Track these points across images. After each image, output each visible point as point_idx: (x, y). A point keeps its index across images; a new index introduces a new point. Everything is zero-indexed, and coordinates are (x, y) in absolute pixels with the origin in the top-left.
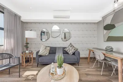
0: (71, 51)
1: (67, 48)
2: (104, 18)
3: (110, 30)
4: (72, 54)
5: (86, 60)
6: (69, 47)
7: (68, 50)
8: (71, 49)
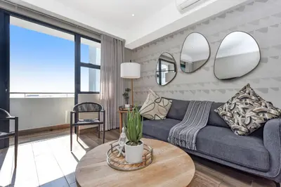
1: (226, 105)
6: (235, 101)
7: (229, 114)
8: (242, 111)
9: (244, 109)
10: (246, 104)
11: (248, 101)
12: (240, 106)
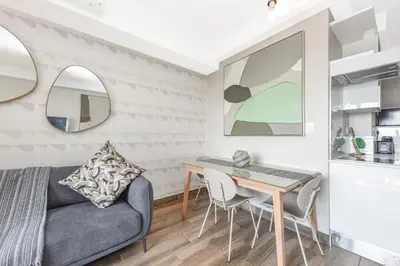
0: (103, 186)
1: (84, 172)
2: (226, 65)
3: (240, 104)
4: (112, 198)
5: (175, 207)
6: (98, 164)
7: (91, 184)
8: (109, 176)
9: (111, 173)
10: (113, 166)
11: (114, 163)
12: (106, 170)
